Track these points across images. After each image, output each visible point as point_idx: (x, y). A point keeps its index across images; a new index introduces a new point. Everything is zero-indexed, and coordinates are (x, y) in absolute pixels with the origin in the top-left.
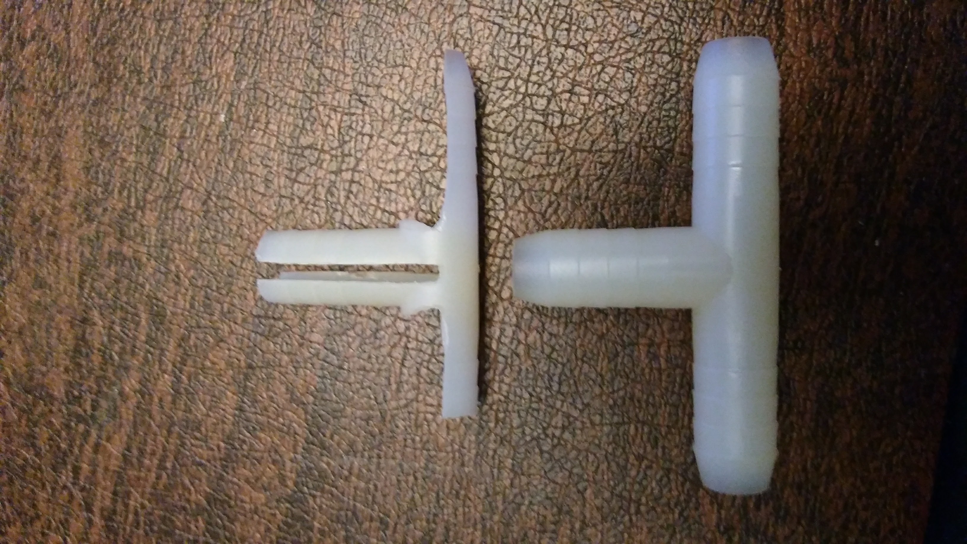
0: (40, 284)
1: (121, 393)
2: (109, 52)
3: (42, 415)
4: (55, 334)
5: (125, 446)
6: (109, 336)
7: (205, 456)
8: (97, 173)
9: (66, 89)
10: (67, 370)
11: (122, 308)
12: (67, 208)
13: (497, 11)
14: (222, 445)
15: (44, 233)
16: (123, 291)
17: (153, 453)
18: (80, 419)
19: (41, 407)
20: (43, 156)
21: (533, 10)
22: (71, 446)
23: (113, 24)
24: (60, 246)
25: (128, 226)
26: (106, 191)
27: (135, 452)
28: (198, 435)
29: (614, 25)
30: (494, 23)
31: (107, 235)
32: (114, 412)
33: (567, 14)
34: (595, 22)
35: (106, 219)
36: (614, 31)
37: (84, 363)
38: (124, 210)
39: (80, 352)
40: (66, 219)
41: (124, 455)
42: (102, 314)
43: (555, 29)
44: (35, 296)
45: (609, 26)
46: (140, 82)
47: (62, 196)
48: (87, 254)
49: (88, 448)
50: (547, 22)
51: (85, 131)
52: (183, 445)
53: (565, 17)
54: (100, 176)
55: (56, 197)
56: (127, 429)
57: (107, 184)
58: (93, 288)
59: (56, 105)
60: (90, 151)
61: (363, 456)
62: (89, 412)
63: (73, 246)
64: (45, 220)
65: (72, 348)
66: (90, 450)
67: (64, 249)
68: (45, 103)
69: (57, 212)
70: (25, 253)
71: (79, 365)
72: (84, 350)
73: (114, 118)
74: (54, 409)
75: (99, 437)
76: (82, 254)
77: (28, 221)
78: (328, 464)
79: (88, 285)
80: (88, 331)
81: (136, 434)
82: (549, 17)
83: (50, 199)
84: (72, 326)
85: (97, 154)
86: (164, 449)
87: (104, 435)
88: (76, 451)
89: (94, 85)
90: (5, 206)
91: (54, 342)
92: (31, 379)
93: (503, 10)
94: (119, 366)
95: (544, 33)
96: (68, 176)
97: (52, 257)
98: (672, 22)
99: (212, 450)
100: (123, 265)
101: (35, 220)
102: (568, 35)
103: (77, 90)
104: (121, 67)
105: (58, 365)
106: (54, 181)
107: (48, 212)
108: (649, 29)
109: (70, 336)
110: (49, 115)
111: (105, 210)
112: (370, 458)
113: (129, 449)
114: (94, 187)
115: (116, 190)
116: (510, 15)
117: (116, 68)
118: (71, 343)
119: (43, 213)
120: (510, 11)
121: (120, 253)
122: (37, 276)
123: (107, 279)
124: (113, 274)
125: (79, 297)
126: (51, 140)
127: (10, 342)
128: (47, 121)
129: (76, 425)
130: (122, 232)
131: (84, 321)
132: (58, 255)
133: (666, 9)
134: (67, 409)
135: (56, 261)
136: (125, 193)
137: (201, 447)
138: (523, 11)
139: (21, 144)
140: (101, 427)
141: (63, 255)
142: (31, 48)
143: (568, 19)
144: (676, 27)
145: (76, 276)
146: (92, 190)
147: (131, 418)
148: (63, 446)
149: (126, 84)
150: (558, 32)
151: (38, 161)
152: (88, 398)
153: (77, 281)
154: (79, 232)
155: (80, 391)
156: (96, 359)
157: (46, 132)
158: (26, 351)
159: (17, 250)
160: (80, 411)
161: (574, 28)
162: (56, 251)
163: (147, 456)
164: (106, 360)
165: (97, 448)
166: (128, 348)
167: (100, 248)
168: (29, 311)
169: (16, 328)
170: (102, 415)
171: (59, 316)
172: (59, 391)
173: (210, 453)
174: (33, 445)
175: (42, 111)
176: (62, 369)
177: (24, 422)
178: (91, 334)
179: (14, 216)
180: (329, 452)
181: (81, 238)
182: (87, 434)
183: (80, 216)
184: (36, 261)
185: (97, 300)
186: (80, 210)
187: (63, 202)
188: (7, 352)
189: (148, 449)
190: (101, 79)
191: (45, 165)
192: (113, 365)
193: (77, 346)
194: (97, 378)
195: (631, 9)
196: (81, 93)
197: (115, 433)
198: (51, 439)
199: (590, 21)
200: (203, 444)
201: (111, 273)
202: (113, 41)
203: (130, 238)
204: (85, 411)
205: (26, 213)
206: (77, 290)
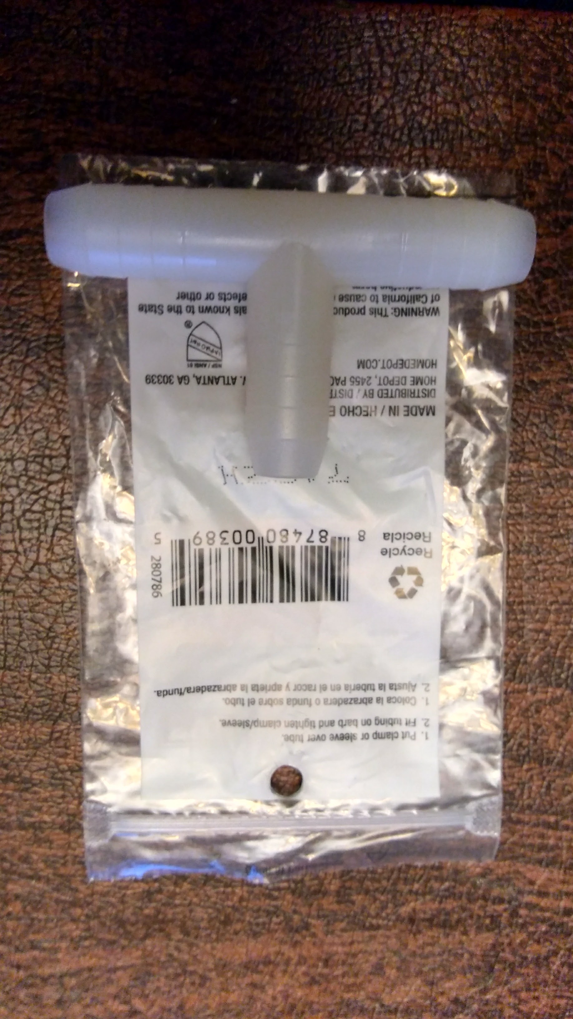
0: (379, 969)
1: (483, 875)
2: (133, 925)
3: (514, 952)
4: (428, 949)
5: (538, 867)
6: (424, 894)
7: (539, 783)
8: (258, 924)
9: (176, 964)
10: (465, 933)
11: (395, 884)
12: (298, 950)
13: (40, 534)
14: (525, 767)
15: (326, 971)
16: (376, 885)
17: (542, 836)
18: (514, 914)
19: (507, 955)
20: (247, 980)
21: (34, 497)
22: (543, 921)
23: (103, 924)
24: (337, 953)
25: (309, 888)
26: (275, 913)
27: (543, 854)
28: (518, 792)
29: (39, 411)
30: (53, 536)
31: (320, 908)
32: (503, 880)
33: (33, 462)
34: (39, 430)
35: (304, 910)
36: (45, 410)
37: (455, 916)
38: (293, 892)
39: (445, 921)
40: (309, 951)
41: (547, 866)
42: (403, 904)
43: (51, 472)
44: (392, 973)
45: (41, 415)
46: (160, 891)
47: (286, 957)
48: (343, 925)
49: (544, 902)
50: (45, 481)
51: (217, 940)
52: (530, 807)
53: (38, 463)
54: (261, 920)
55: (288, 962)
56: (520, 866)
57: (269, 913)
58: (378, 916)
59: (192, 973)
60: (236, 933)
61: (522, 620)
62: (506, 906)
63: (337, 940)
64: (312, 971)
65: (441, 931)
66: (545, 900)
67: (340, 949)
68: (193, 984)
69: (302, 961)
70: (348, 988)
71: (459, 921)
72: (442, 917)
73: (199, 913)
74: (506, 941)
75: (530, 893)
76: (344, 930)
77: (315, 988)
78: (534, 655)
79: (374, 922)
80: (422, 916)
81: (524, 856)
82: (40, 480)
83: (291, 968)
84: (419, 932)
85: (238, 926)
86: (537, 825)
87: (528, 888)
88: (547, 914)
89: (168, 936)
90: (303, 1013)
91: (437, 950)
92: (478, 968)
93: (38, 528)
94: (455, 881)
95: (57, 482)
96: (264, 953)
97: (350, 961)
98: (28, 350)
99: (532, 777)
100: (350, 888)
101: (313, 982)
102: (56, 457)
103: (176, 954)
104: (147, 911)
105: (461, 943)
106: (271, 967)
107: (303, 968)
108: (38, 373)
109: (430, 933)
110: (204, 979)
111: (295, 912)
112: (523, 612)
113: (540, 862)
114: (272, 926)
115: (274, 903)
116: (43, 520)
117: (148, 916)
118: (435, 932)
119: (305, 974)
120: (39, 520)
121: (338, 893)
122: (371, 973)
123: (366, 903)
124: (360, 897)
125: (388, 928)
126: (229, 974)
127: (442, 994)
128: (211, 979)
129: (521, 917)
130: (316, 892)
131: (412, 920)
132: (347, 954)
133: (15, 357)
134: (505, 928)
135: (355, 955)
136: (276, 894)
137: (530, 788)
138: (36, 507)
139: (237, 1003)
140: (520, 892)
141: (346, 949)
142: (138, 1004)
143: (39, 460)
144: (33, 344)
145: (367, 934)
146: (276, 927)
147: (507, 863)
148: (544, 928)
149: (164, 905)
150: (54, 468)
151: (254, 985)
152: (491, 908)
153: (373, 933)
154: (320, 935)
155: (486, 917)
156: (449, 905)
157: (222, 979)
158: (449, 976)
159: (346, 996)
160: (505, 915)
161: (47, 452)
162: (343, 957)
163: (545, 842)
164: (450, 894)
165: (542, 894)
166: (436, 873)
167: (335, 913)
168: (408, 977)
169: (426, 989)
170: (508, 891)
171: (409, 947)
172: (488, 938)
173: (535, 778)
174: (547, 958)
175: (202, 985)
176: (464, 938)
177: (523, 971)
178: (425, 912)
179: (312, 1003)
180: (522, 655)
181: (327, 933)
182: (530, 906)
183: (305, 937)
184: (356, 975)
185: (389, 911)
186: (298, 937)
187: (292, 955)
188: (453, 994)
189: (538, 841)
190: (161, 930)
191: (256, 978)
192: (454, 887)
193: (438, 926)
194: (470, 901)
195: (20, 395)
196: (178, 949)
197: (525, 877)
198: (538, 942)
199: (37, 437)
200: (527, 786)
201: (358, 899)
202: (122, 923)
203: (321, 884)
204: (505, 910)
205: (307, 991)
206: (381, 932)
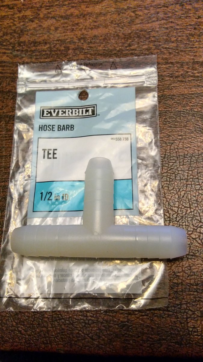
0: (56, 29)
1: (23, 57)
2: (135, 36)
3: (14, 36)
4: (41, 35)
5: (5, 61)
6: (42, 51)
7: (3, 85)
8: (95, 39)
9: (121, 26)
10: (29, 40)
11: (51, 53)
12: (82, 33)
14: (7, 90)
15: (73, 27)
16: (56, 52)
17: (3, 70)
18: (13, 47)
19: (16, 35)
20: (98, 23)
22: (5, 45)
23: (144, 36)
24: (70, 32)
25: (78, 50)
26: (89, 43)
27: (4, 64)
28: (10, 82)
31: (75, 45)
32: (16, 56)
35: (80, 44)
37: (32, 45)
38: (83, 49)
39: (35, 43)
40: (78, 33)
41: (2, 61)
42: (48, 48)
44: (52, 28)
46: (126, 47)
47: (86, 30)
48: (67, 41)
49: (4, 51)
51: (108, 34)
52: (7, 78)
56: (11, 60)
57: (91, 42)
58: (56, 44)
59: (116, 24)
60: (101, 36)
61: (6, 134)
63: (69, 36)
64: (77, 27)
65: (36, 41)
67: (69, 34)
68: (115, 21)
69: (81, 30)
70: (66, 23)
71: (31, 44)
72: (36, 45)
73: (113, 41)
74: (16, 39)
75: (8, 53)
76: (67, 39)
77: (76, 22)
79: (57, 42)
80: (42, 45)
81: (9, 64)
83: (84, 27)
84: (43, 40)
85: (101, 38)
86: (5, 73)
87: (8, 55)
88: (3, 47)
89: (123, 34)
90: (81, 15)
91: (38, 35)
92: (25, 31)
94: (31, 55)
96: (93, 31)
97: (65, 31)
99: (6, 87)
100: (65, 51)
101: (77, 24)
103: (121, 29)
104: (130, 41)
105: (30, 38)
106: (90, 27)
107: (80, 27)
109: (40, 40)
111: (83, 43)
114: (90, 39)
115: (90, 46)
117: (130, 39)
118: (38, 40)
121: (69, 49)
122: (59, 28)
123: (60, 47)
125: (54, 41)
126: (104, 24)
127: (37, 23)
128: (109, 22)
129: (11, 46)
130: (76, 49)
131: (46, 43)
132: (66, 32)
134: (16, 43)
135: (64, 32)
136: (89, 48)
137: (6, 84)
139: (101, 16)
140: (11, 53)
141: (67, 34)
142: (133, 14)
145: (60, 39)
146: (89, 39)
147: (15, 61)
149: (125, 43)
151: (95, 22)
152: (21, 48)
153: (58, 39)
154: (75, 37)
155: (22, 46)
156: (33, 48)
157: (106, 23)
158: (34, 28)
159: (67, 21)
160: (16, 47)
162: (68, 32)
163: (2, 68)
164: (33, 51)
165: (5, 53)
166: (38, 57)
167: (70, 44)
168: (48, 27)
169: (41, 24)
170: (15, 53)
171: (46, 36)
172: (22, 40)
173: (5, 87)
174: (4, 35)
175: (112, 21)
176: (29, 39)
177: (11, 31)
178: (41, 46)
179: (78, 18)
180: (7, 123)
181: (73, 38)
182: (8, 49)
183: (80, 36)
184: (64, 27)
185: (53, 45)
186: (82, 36)
187: (84, 31)
188: (34, 23)
189: (5, 68)
190: (125, 36)
191: (95, 24)
192: (32, 53)
193: (37, 42)
194: (27, 50)
196: (120, 31)
197: (10, 58)
198: (6, 39)
200: (8, 84)
201: (63, 48)
202: (139, 37)
203: (74, 52)
204: (16, 48)
205: (79, 21)
206: (56, 39)
